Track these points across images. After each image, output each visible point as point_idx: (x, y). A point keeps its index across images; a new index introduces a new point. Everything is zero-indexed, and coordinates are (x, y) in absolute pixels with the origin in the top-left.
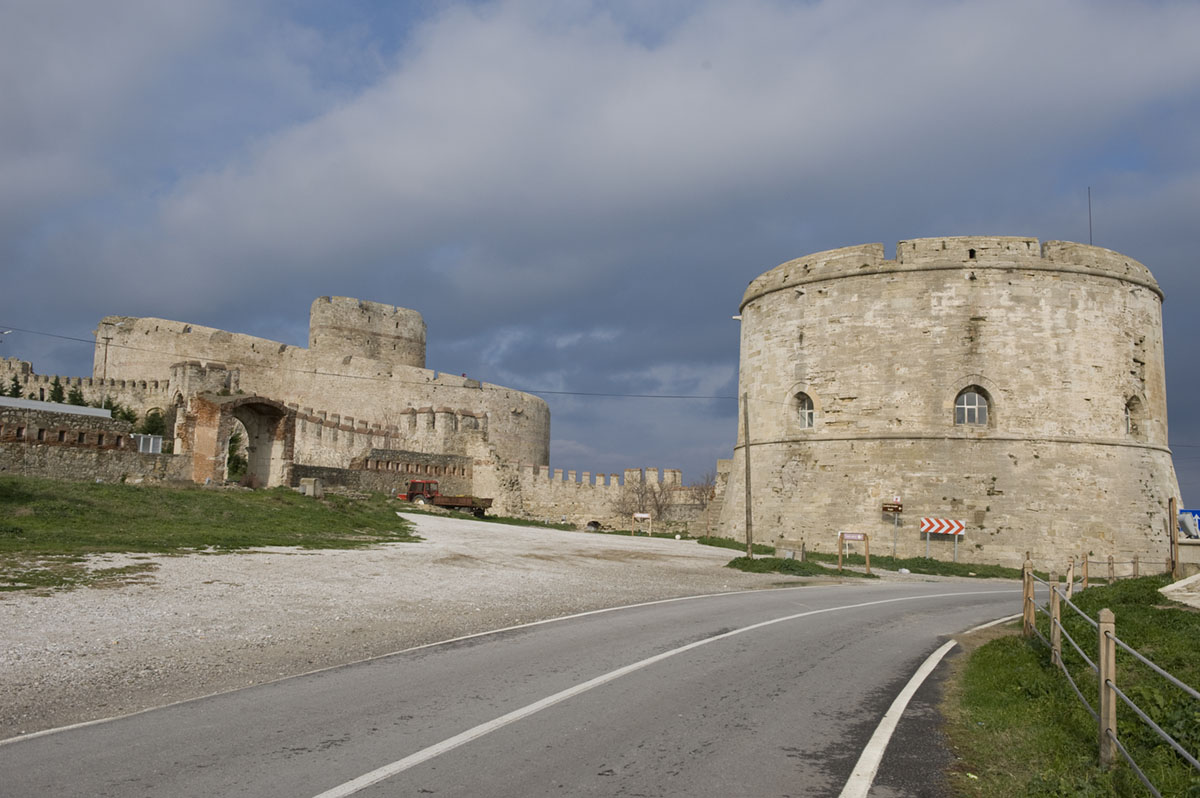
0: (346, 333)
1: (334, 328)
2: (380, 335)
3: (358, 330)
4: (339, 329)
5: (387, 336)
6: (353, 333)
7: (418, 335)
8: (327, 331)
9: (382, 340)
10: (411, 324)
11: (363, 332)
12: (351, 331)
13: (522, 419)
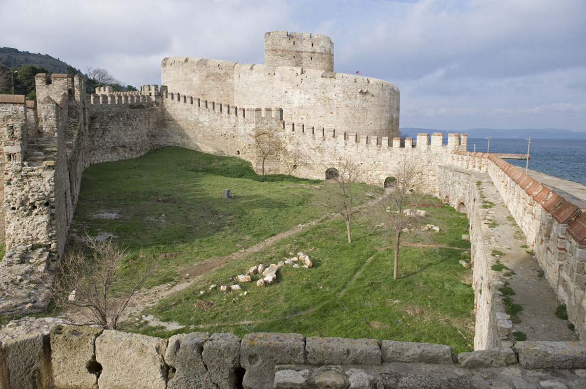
0: (280, 53)
1: (273, 50)
2: (302, 52)
3: (287, 51)
4: (276, 51)
5: (306, 52)
6: (284, 53)
7: (327, 50)
8: (269, 53)
9: (304, 55)
10: (322, 43)
11: (291, 51)
12: (283, 51)
13: (368, 97)
